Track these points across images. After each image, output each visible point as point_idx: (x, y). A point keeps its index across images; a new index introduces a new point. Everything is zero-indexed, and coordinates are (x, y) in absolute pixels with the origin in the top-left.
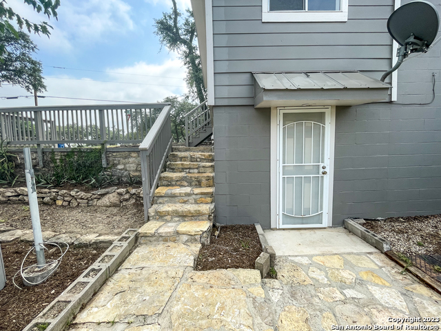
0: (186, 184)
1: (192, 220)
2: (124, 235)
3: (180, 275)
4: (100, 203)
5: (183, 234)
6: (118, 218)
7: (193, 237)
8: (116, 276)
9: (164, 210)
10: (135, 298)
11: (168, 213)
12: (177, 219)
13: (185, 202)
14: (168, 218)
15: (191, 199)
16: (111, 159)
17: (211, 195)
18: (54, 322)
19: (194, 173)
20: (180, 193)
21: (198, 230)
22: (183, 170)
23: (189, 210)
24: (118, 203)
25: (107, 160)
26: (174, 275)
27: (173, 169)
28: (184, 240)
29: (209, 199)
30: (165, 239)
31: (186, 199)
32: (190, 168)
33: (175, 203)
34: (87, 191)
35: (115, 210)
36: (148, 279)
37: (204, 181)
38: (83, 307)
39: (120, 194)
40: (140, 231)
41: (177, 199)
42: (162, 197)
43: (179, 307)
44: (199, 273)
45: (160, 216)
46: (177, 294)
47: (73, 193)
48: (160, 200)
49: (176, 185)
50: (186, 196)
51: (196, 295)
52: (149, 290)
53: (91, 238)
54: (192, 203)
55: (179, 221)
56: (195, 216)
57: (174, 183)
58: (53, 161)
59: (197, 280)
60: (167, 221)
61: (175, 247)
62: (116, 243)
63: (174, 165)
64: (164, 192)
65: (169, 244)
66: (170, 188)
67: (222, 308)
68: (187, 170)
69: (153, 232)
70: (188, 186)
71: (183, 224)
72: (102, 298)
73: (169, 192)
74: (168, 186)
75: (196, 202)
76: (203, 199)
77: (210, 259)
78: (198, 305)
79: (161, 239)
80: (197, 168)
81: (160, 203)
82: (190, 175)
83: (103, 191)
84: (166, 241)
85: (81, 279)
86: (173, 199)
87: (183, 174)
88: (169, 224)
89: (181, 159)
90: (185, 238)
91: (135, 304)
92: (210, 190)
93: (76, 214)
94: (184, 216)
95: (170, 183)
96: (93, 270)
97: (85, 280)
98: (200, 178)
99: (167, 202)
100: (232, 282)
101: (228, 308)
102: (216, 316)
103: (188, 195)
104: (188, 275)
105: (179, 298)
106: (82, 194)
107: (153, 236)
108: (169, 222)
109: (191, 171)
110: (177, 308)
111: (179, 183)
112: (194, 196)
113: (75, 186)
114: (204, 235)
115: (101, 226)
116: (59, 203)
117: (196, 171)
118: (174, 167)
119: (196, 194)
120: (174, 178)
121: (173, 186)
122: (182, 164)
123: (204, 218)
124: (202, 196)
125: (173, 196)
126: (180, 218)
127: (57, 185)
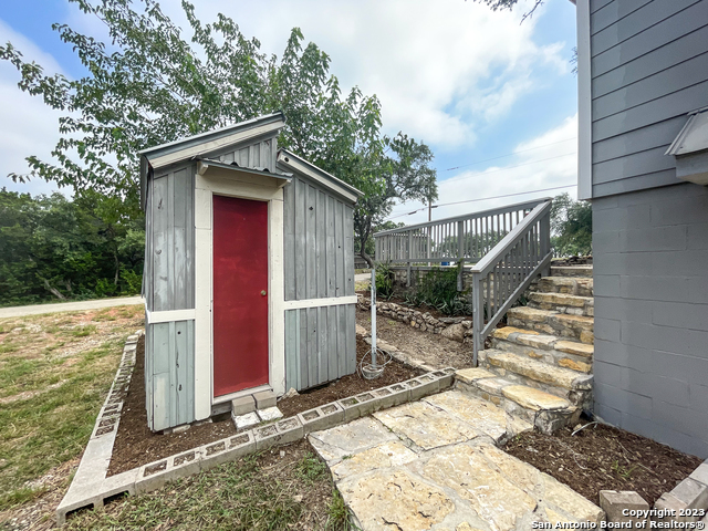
0: (551, 330)
1: (537, 387)
2: (442, 370)
3: (470, 437)
4: (444, 332)
5: (510, 399)
6: (453, 354)
7: (524, 411)
8: (416, 404)
9: (498, 358)
10: (417, 427)
11: (501, 365)
12: (514, 377)
13: (538, 358)
14: (502, 371)
15: (549, 355)
16: (467, 281)
17: (589, 358)
18: (361, 403)
19: (574, 315)
20: (530, 342)
21: (533, 402)
22: (554, 306)
23: (532, 370)
24: (461, 337)
25: (463, 283)
26: (463, 432)
27: (537, 304)
28: (511, 409)
29: (583, 366)
30: (486, 395)
31: (540, 353)
32: (567, 306)
33: (522, 355)
34: (436, 316)
35: (456, 345)
36: (438, 421)
37: (586, 332)
38: (382, 409)
39: (465, 327)
40: (457, 372)
41: (525, 350)
42: (503, 340)
43: (444, 458)
44: (496, 450)
45: (492, 366)
46: (451, 448)
47: (424, 316)
48: (501, 345)
49: (534, 329)
50: (540, 348)
51: (471, 463)
52: (432, 428)
53: (418, 363)
54: (549, 364)
55: (516, 381)
56: (545, 384)
57: (530, 325)
58: (418, 279)
59: (486, 453)
60: (499, 376)
61: (492, 411)
62: (430, 375)
63: (539, 296)
64: (508, 334)
65: (487, 404)
66: (522, 331)
67: (486, 492)
68: (563, 309)
69: (471, 379)
70: (554, 334)
71: (519, 387)
72: (396, 411)
73: (515, 336)
74: (520, 327)
75: (557, 364)
76: (571, 362)
77: (530, 449)
78: (463, 470)
79: (479, 392)
80: (582, 308)
81: (500, 349)
82: (564, 317)
83: (449, 319)
84: (487, 399)
85: (388, 388)
86: (519, 348)
87: (550, 314)
88: (500, 381)
89: (559, 288)
90: (512, 406)
91: (413, 430)
92: (589, 349)
93: (421, 339)
94: (524, 377)
95: (524, 324)
96: (400, 386)
97: (391, 390)
98: (578, 325)
99: (510, 350)
100: (531, 487)
101: (493, 497)
102: (473, 492)
103: (546, 348)
104: (479, 442)
105: (451, 453)
106: (431, 318)
107: (470, 384)
108: (501, 377)
109: (569, 310)
110: (442, 457)
111: (539, 326)
112: (554, 352)
113: (429, 309)
114: (543, 414)
115: (433, 356)
116: (413, 323)
117: (579, 312)
118: (539, 300)
119: (558, 350)
120: (531, 318)
121: (528, 329)
122: (553, 297)
123: (559, 392)
124: (569, 356)
125: (520, 344)
126: (519, 378)
127: (417, 306)
